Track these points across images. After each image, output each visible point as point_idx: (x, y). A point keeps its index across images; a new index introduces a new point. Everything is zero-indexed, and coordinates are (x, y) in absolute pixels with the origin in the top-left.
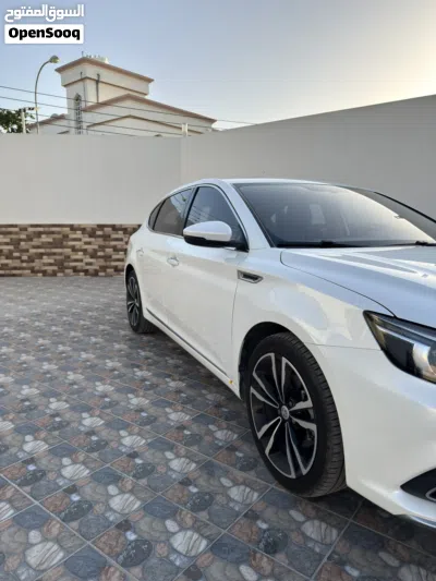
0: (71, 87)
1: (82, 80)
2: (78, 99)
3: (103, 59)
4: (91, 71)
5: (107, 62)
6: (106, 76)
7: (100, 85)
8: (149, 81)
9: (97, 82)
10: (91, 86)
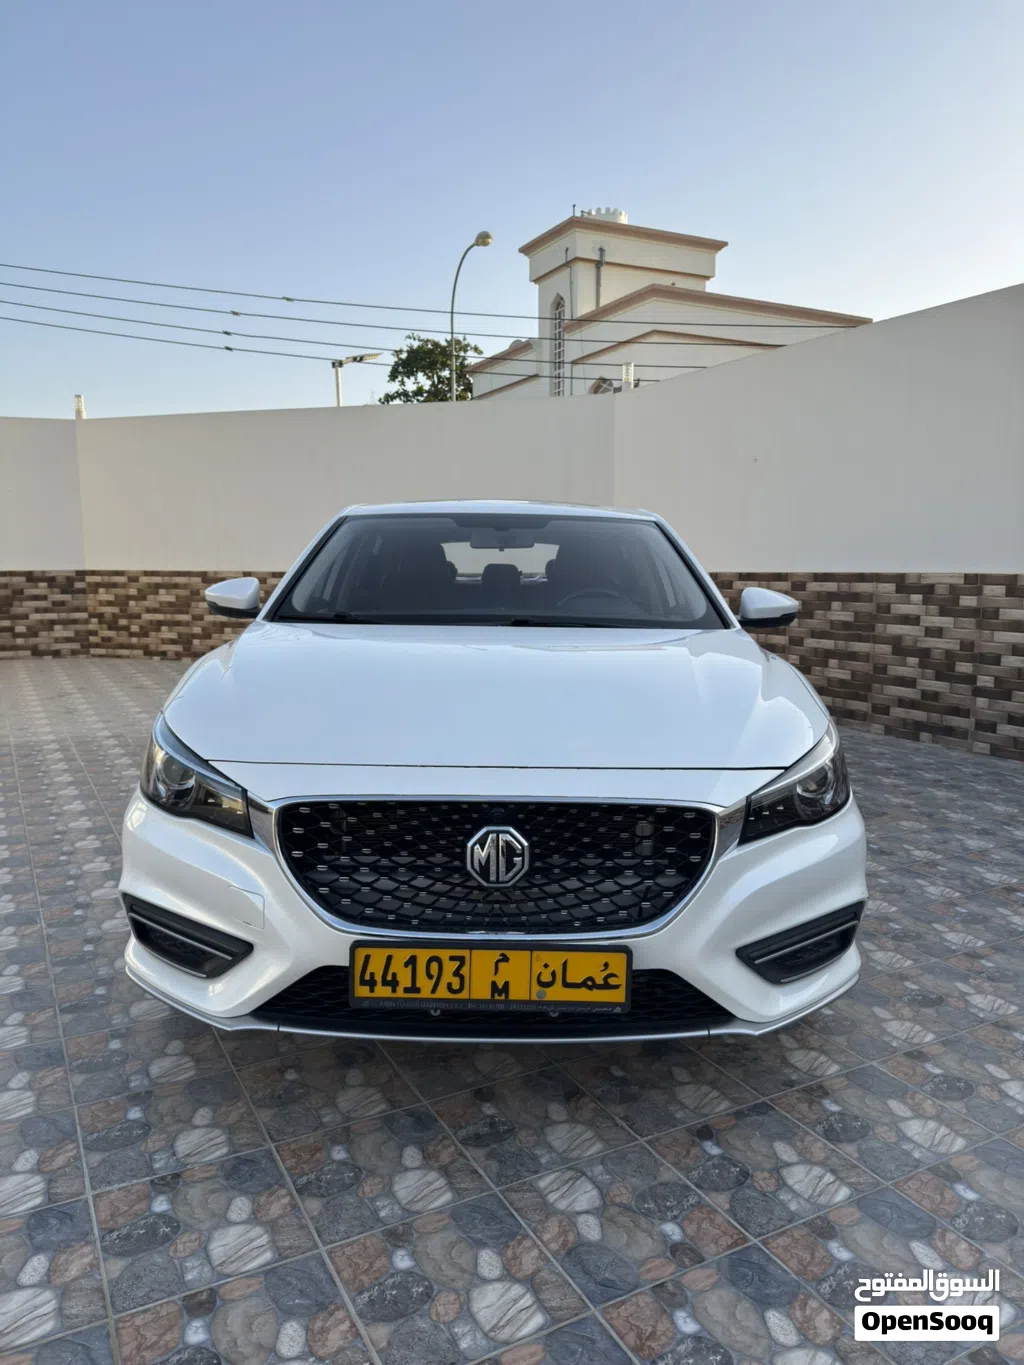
0: (549, 282)
1: (568, 264)
2: (559, 303)
3: (616, 213)
4: (585, 244)
5: (624, 220)
6: (619, 249)
7: (605, 270)
8: (718, 246)
9: (599, 264)
10: (584, 275)
